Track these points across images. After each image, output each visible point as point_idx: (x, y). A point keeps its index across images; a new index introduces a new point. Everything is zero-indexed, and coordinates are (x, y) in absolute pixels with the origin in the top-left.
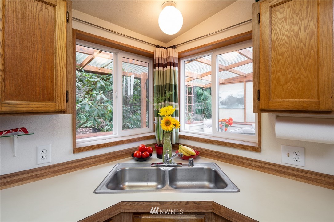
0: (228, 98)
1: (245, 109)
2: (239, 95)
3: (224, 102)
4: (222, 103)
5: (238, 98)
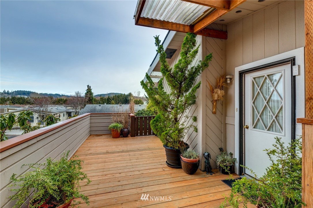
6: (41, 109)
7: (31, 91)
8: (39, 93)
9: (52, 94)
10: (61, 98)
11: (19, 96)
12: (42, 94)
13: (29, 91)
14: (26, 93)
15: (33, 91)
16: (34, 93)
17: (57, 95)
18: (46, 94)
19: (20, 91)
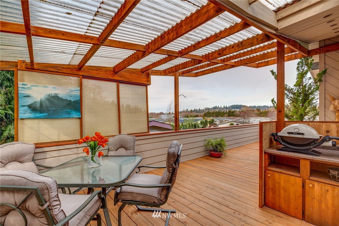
0: (48, 99)
1: (81, 119)
2: (71, 96)
3: (38, 105)
4: (32, 108)
5: (70, 101)
6: (245, 121)
7: (242, 105)
8: (248, 106)
9: (260, 106)
10: (268, 110)
11: (233, 110)
12: (251, 106)
13: (241, 104)
14: (238, 106)
15: (244, 105)
16: (245, 106)
17: (265, 106)
18: (254, 107)
19: (234, 105)
